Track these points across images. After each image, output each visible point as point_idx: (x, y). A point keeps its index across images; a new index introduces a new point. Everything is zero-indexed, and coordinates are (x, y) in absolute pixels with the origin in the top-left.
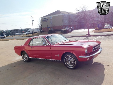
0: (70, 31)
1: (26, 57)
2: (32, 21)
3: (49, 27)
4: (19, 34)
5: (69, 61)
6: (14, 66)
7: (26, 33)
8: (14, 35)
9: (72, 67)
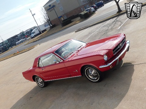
0: (94, 11)
1: (41, 82)
2: (33, 15)
3: (61, 17)
4: (22, 42)
5: (91, 74)
6: (31, 97)
7: (31, 37)
8: (15, 45)
9: (97, 79)
